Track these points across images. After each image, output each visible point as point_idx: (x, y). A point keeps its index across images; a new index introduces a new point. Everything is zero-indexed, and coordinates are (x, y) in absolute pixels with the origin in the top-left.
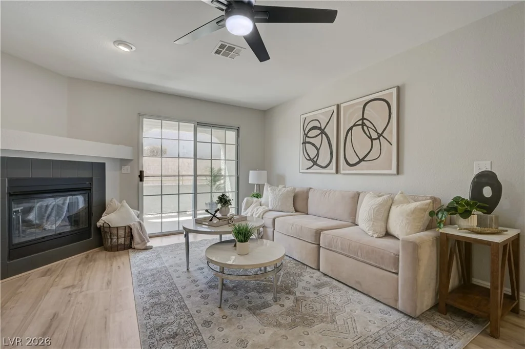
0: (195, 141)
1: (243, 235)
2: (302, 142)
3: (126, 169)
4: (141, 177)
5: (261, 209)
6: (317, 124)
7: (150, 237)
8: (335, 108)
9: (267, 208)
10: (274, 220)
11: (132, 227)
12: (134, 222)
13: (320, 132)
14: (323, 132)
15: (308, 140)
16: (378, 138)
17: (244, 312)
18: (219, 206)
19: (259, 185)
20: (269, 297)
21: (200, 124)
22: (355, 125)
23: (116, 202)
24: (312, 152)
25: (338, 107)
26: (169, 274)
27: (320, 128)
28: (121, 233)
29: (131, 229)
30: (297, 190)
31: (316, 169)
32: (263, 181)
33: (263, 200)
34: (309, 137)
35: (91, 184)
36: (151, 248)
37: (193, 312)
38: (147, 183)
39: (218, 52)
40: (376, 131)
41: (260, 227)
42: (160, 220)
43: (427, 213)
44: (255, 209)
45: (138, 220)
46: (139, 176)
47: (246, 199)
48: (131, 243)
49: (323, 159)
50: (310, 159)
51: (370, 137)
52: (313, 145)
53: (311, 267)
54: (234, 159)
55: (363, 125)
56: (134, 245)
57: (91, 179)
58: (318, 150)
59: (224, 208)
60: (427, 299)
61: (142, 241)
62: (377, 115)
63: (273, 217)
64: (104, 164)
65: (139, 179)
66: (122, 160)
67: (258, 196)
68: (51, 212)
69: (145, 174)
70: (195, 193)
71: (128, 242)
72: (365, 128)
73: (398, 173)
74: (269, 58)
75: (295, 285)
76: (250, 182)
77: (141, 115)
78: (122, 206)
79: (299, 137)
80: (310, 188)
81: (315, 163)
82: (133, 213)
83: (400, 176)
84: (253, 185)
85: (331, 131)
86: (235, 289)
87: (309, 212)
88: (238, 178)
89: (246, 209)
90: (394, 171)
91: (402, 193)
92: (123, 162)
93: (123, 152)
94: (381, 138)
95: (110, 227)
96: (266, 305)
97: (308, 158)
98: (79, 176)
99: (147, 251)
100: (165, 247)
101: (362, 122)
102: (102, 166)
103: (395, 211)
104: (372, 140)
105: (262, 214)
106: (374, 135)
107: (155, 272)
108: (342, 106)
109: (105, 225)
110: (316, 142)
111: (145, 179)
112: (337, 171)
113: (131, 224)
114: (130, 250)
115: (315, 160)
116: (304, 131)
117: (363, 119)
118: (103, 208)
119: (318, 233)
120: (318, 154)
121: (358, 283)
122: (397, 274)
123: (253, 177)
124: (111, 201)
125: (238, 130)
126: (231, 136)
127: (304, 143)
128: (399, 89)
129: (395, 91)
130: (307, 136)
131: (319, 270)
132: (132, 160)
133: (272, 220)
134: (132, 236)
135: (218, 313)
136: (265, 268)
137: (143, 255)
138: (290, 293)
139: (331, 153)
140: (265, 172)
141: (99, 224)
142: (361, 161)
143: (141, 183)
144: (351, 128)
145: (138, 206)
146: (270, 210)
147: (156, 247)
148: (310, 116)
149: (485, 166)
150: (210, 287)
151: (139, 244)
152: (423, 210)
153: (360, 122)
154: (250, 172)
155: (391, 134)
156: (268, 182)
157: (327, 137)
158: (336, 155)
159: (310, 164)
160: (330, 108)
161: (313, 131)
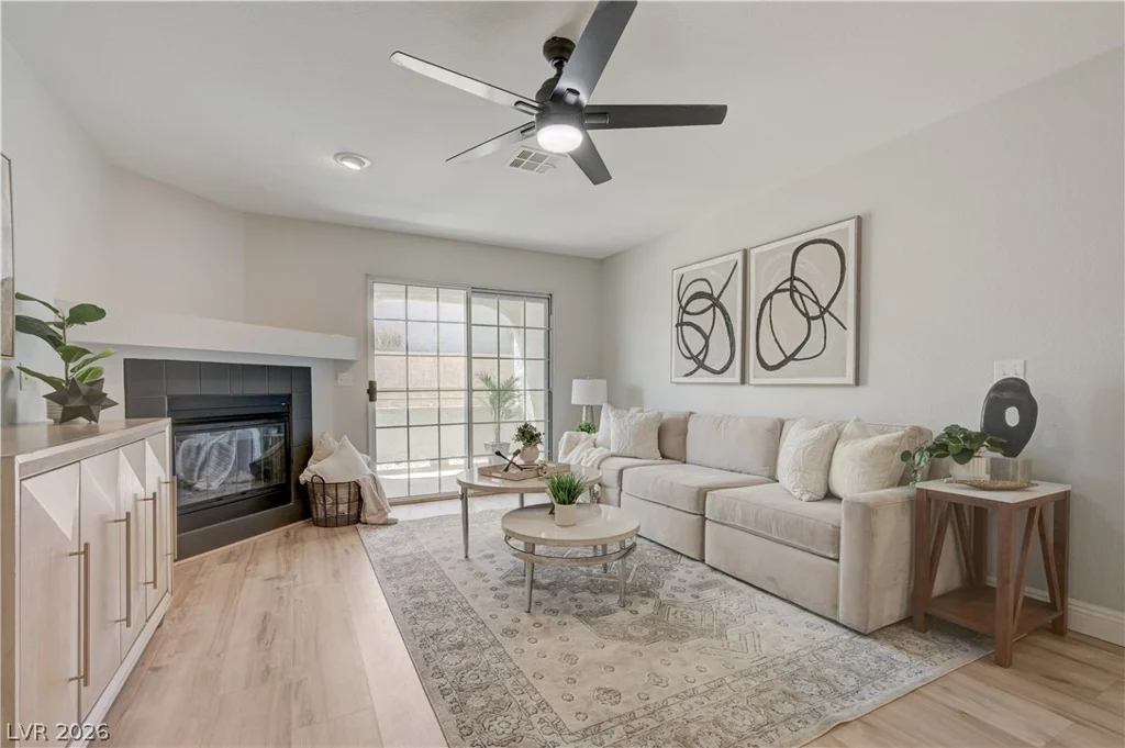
0: (469, 324)
1: (567, 492)
2: (675, 322)
3: (346, 378)
4: (372, 392)
5: (596, 454)
6: (704, 288)
7: (391, 505)
8: (739, 257)
9: (607, 452)
10: (621, 472)
11: (362, 484)
12: (363, 476)
13: (710, 303)
14: (716, 303)
15: (686, 318)
16: (821, 316)
17: (568, 619)
18: (520, 445)
19: (591, 408)
20: (612, 600)
21: (478, 291)
22: (777, 291)
23: (331, 441)
24: (696, 343)
25: (746, 254)
26: (433, 564)
27: (710, 296)
28: (343, 494)
29: (359, 487)
30: (665, 417)
31: (702, 376)
32: (600, 399)
33: (599, 436)
34: (688, 313)
35: (289, 406)
36: (395, 522)
37: (485, 616)
38: (382, 405)
39: (515, 164)
40: (817, 303)
41: (594, 481)
42: (405, 476)
43: (898, 454)
44: (585, 453)
45: (369, 471)
46: (368, 392)
47: (566, 434)
48: (359, 513)
49: (716, 358)
50: (692, 357)
51: (806, 315)
52: (698, 328)
53: (689, 557)
54: (543, 357)
55: (793, 290)
56: (364, 517)
57: (289, 397)
58: (706, 338)
59: (528, 449)
60: (892, 605)
61: (379, 510)
62: (818, 270)
63: (619, 468)
64: (308, 370)
65: (367, 396)
66: (336, 361)
67: (590, 429)
68: (206, 460)
69: (378, 388)
70: (470, 424)
71: (354, 512)
72: (796, 295)
73: (857, 382)
74: (610, 178)
75: (658, 583)
76: (574, 401)
77: (370, 278)
78: (342, 446)
79: (670, 313)
80: (691, 413)
81: (701, 365)
82: (362, 458)
83: (860, 389)
84: (580, 407)
85: (732, 301)
86: (551, 588)
87: (690, 457)
88: (550, 394)
89: (566, 454)
90: (850, 379)
91: (858, 420)
92: (340, 365)
93: (340, 347)
94: (826, 315)
95: (324, 484)
96: (607, 611)
97: (688, 355)
98: (271, 392)
99: (390, 528)
100: (420, 522)
101: (792, 285)
102: (305, 372)
103: (842, 453)
104: (809, 319)
105: (597, 462)
106: (814, 311)
107: (409, 560)
108: (753, 253)
109: (316, 480)
110: (704, 321)
111: (379, 396)
112: (743, 381)
113: (359, 478)
114: (358, 525)
115: (701, 357)
116: (680, 302)
117: (793, 278)
118: (308, 451)
119: (702, 495)
120: (706, 346)
121: (772, 579)
122: (837, 560)
123: (580, 392)
124: (322, 437)
125: (550, 299)
126: (536, 311)
127: (680, 324)
128: (859, 221)
129: (851, 225)
130: (685, 311)
131: (703, 561)
132: (355, 361)
133: (616, 473)
134: (361, 500)
135: (525, 619)
136: (604, 547)
137: (383, 533)
138: (648, 595)
139: (732, 344)
140: (603, 383)
141: (305, 477)
142: (788, 359)
143: (370, 404)
144: (770, 297)
145: (368, 446)
146: (612, 456)
147: (404, 522)
148: (692, 271)
149: (1013, 370)
150: (510, 583)
151: (374, 514)
152: (890, 449)
153: (787, 285)
154: (574, 381)
155: (845, 308)
156: (609, 402)
157: (725, 313)
158: (740, 348)
159: (692, 365)
160: (731, 257)
161: (697, 302)
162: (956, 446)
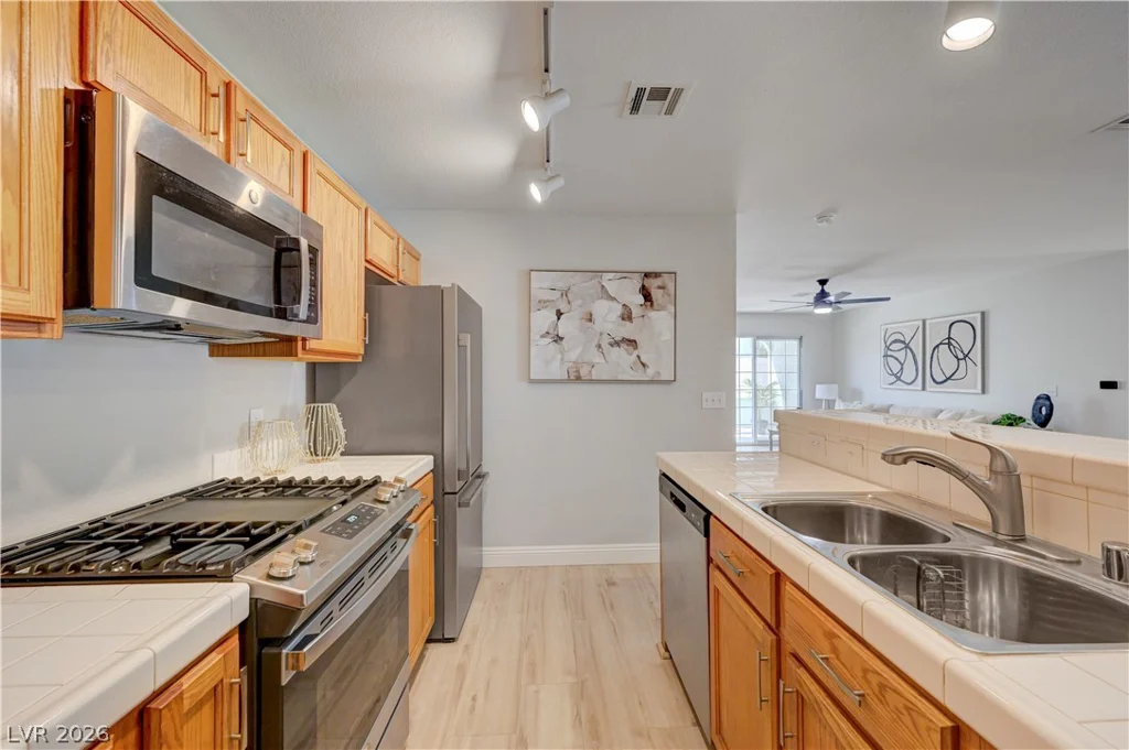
0: (755, 355)
2: (882, 355)
6: (900, 337)
8: (920, 323)
13: (903, 346)
14: (907, 346)
15: (889, 353)
16: (964, 359)
19: (828, 401)
21: (760, 337)
22: (941, 343)
24: (896, 367)
25: (924, 322)
27: (903, 342)
31: (899, 385)
32: (835, 396)
34: (891, 350)
40: (962, 351)
49: (909, 374)
50: (893, 374)
51: (956, 357)
52: (897, 359)
54: (796, 371)
55: (949, 344)
58: (902, 365)
62: (962, 336)
70: (755, 407)
72: (951, 347)
73: (983, 392)
76: (818, 396)
79: (880, 349)
80: (892, 403)
81: (899, 379)
83: (984, 396)
84: (821, 400)
85: (917, 346)
88: (801, 393)
90: (980, 391)
94: (967, 358)
97: (890, 373)
101: (949, 341)
104: (958, 360)
106: (961, 356)
108: (928, 322)
110: (900, 355)
112: (924, 388)
115: (898, 375)
116: (885, 343)
117: (949, 338)
120: (902, 369)
123: (821, 392)
125: (801, 339)
126: (793, 346)
127: (886, 356)
128: (983, 314)
129: (979, 316)
130: (888, 349)
139: (917, 370)
140: (836, 386)
142: (948, 379)
144: (938, 346)
148: (892, 328)
153: (947, 341)
154: (818, 386)
155: (976, 355)
156: (840, 397)
157: (912, 352)
158: (921, 372)
159: (893, 379)
160: (917, 323)
161: (896, 345)
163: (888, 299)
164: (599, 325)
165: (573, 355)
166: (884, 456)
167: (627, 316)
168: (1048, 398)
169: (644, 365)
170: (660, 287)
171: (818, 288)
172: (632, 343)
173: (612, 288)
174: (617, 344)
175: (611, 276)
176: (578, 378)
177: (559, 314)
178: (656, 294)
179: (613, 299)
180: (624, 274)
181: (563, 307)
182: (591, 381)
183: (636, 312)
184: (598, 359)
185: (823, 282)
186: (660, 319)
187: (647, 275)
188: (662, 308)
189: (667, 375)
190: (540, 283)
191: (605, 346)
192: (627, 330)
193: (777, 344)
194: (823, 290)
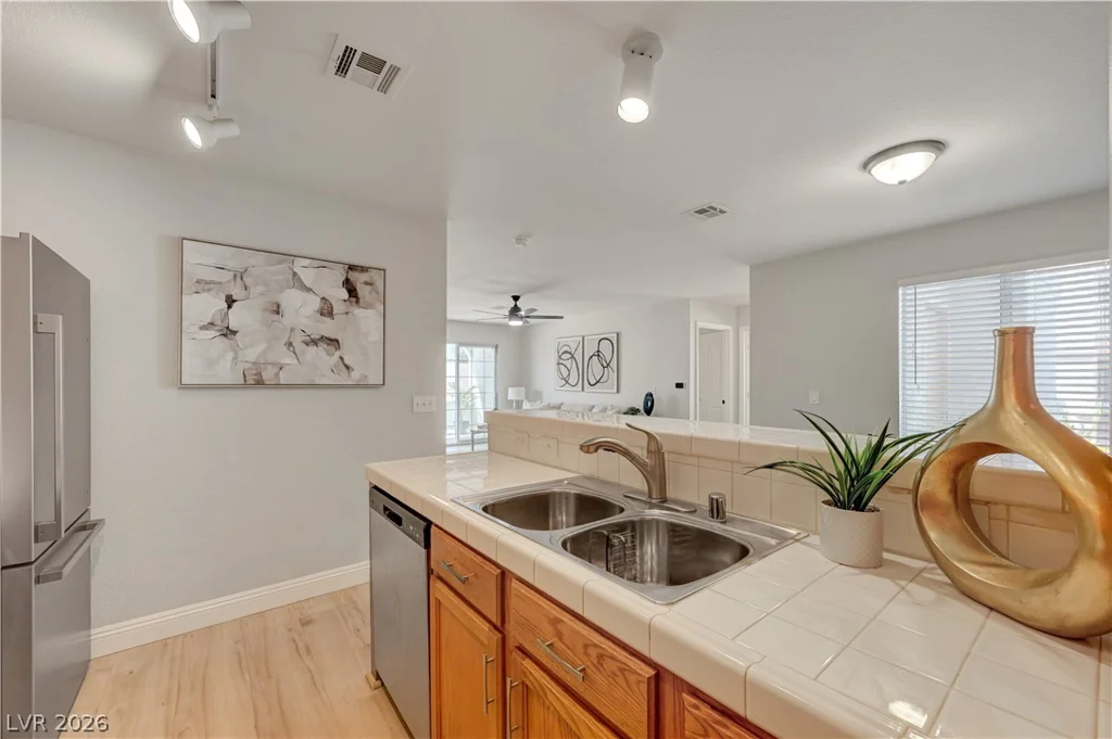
0: (458, 361)
2: (556, 363)
6: (566, 348)
8: (581, 339)
13: (570, 356)
14: (573, 357)
15: (561, 361)
16: (607, 367)
19: (517, 402)
22: (593, 355)
24: (565, 373)
25: (583, 338)
27: (570, 353)
31: (567, 387)
32: (522, 397)
34: (562, 359)
40: (606, 361)
49: (573, 380)
50: (563, 379)
51: (602, 365)
52: (565, 366)
54: (492, 376)
55: (598, 355)
58: (569, 371)
62: (606, 348)
70: (458, 410)
72: (600, 358)
73: (618, 392)
76: (509, 398)
79: (554, 358)
81: (567, 382)
83: (618, 394)
84: (512, 401)
85: (578, 356)
88: (496, 395)
90: (615, 391)
94: (609, 367)
101: (598, 354)
104: (604, 367)
106: (605, 365)
108: (585, 338)
110: (568, 363)
112: (583, 390)
115: (567, 379)
116: (558, 354)
117: (598, 351)
120: (569, 374)
123: (512, 394)
125: (496, 347)
126: (490, 353)
127: (559, 364)
128: (618, 334)
129: (615, 335)
130: (560, 358)
139: (578, 375)
140: (523, 389)
142: (598, 382)
144: (591, 357)
148: (563, 341)
149: (653, 390)
154: (510, 389)
155: (614, 364)
156: (526, 398)
157: (576, 361)
158: (582, 376)
159: (564, 382)
160: (578, 338)
161: (565, 355)
162: (634, 411)
163: (562, 317)
164: (288, 319)
165: (252, 354)
166: (582, 447)
167: (327, 311)
168: (651, 395)
169: (347, 367)
170: (366, 283)
171: (512, 303)
172: (334, 343)
173: (308, 276)
174: (315, 342)
175: (307, 262)
176: (260, 383)
177: (230, 301)
178: (362, 290)
179: (310, 290)
180: (324, 263)
181: (236, 293)
182: (278, 386)
183: (338, 308)
184: (289, 360)
185: (516, 298)
186: (367, 318)
187: (352, 268)
188: (368, 306)
189: (375, 379)
190: (197, 258)
191: (299, 345)
192: (327, 328)
193: (477, 351)
194: (516, 305)
